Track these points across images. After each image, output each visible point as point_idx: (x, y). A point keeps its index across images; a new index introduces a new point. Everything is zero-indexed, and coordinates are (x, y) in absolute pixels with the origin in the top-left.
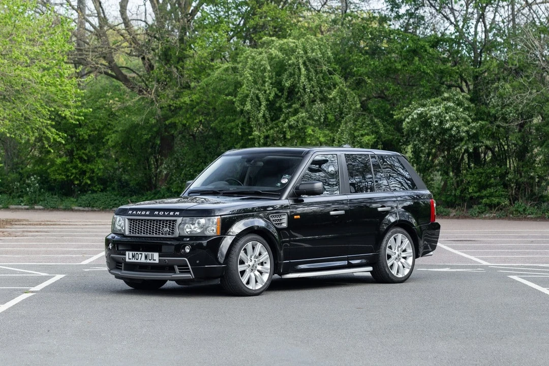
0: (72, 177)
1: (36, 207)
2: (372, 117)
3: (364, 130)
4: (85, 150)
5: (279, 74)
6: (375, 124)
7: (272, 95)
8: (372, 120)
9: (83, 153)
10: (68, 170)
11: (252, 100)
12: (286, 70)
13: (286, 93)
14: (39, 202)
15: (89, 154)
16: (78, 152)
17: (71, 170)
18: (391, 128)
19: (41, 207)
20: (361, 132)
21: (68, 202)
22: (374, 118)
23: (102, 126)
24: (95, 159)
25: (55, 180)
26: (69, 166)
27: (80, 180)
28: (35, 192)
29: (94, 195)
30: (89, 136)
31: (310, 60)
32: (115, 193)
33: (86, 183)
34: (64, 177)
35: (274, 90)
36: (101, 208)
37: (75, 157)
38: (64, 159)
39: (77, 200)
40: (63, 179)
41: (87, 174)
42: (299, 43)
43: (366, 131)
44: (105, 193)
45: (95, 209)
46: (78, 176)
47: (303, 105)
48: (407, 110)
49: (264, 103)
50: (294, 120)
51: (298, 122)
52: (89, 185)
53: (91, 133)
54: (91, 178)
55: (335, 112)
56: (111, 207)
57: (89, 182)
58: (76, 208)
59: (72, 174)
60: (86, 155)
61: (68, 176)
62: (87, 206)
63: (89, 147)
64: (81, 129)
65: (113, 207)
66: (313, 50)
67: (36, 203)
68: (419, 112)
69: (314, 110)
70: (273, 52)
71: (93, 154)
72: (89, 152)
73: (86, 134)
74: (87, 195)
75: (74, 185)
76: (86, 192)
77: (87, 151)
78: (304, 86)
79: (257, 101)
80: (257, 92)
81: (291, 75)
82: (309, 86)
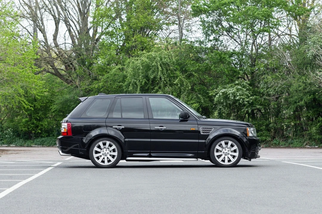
0: (31, 129)
1: (11, 145)
2: (197, 94)
3: (193, 101)
4: (38, 114)
5: (147, 71)
6: (198, 98)
7: (144, 82)
8: (197, 96)
9: (37, 116)
10: (29, 125)
11: (133, 85)
12: (151, 69)
13: (151, 82)
14: (13, 143)
15: (40, 116)
16: (35, 115)
17: (31, 125)
18: (208, 99)
19: (14, 146)
20: (191, 102)
21: (28, 142)
22: (198, 94)
23: (47, 101)
24: (43, 119)
25: (22, 130)
26: (30, 123)
27: (35, 131)
28: (10, 137)
29: (43, 139)
30: (41, 106)
31: (163, 64)
32: (55, 138)
33: (38, 132)
34: (27, 129)
35: (145, 80)
36: (47, 145)
37: (33, 118)
38: (27, 119)
39: (34, 141)
40: (26, 130)
41: (39, 127)
42: (157, 54)
43: (194, 101)
44: (49, 138)
45: (44, 146)
46: (34, 128)
47: (160, 88)
48: (216, 90)
49: (139, 87)
52: (40, 133)
53: (42, 105)
54: (41, 129)
55: (178, 91)
56: (53, 145)
57: (40, 132)
58: (34, 146)
59: (31, 127)
60: (39, 117)
61: (28, 129)
62: (40, 145)
63: (41, 113)
64: (36, 103)
65: (54, 145)
66: (165, 58)
67: (11, 143)
68: (223, 91)
69: (166, 90)
70: (143, 59)
71: (42, 116)
72: (40, 115)
73: (39, 105)
74: (39, 139)
75: (32, 133)
76: (38, 137)
77: (39, 115)
78: (160, 78)
79: (135, 85)
80: (135, 81)
81: (153, 72)
82: (163, 77)
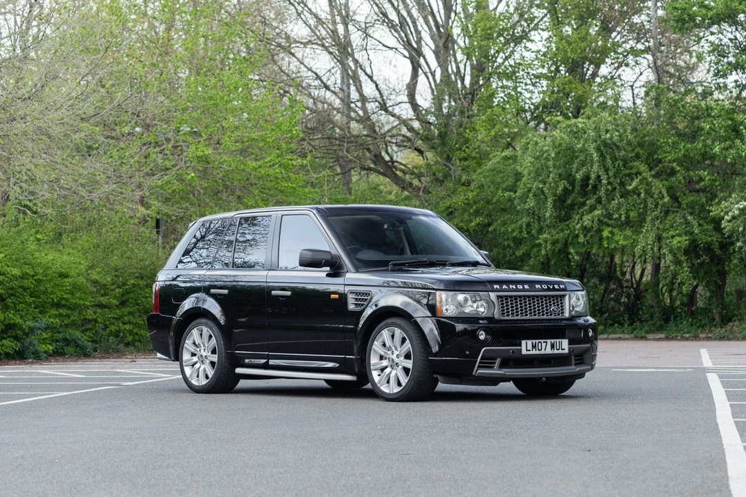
2: (685, 214)
3: (676, 230)
5: (570, 162)
6: (687, 223)
7: (560, 188)
8: (684, 217)
11: (535, 195)
12: (577, 157)
13: (578, 188)
18: (711, 227)
20: (672, 233)
22: (687, 215)
31: (605, 144)
35: (564, 183)
42: (591, 124)
43: (677, 232)
47: (599, 201)
48: (726, 204)
49: (550, 201)
50: (588, 219)
51: (593, 222)
55: (640, 208)
66: (607, 131)
68: (742, 206)
69: (613, 207)
70: (557, 135)
78: (599, 176)
79: (542, 197)
80: (541, 186)
81: (583, 164)
82: (606, 177)
